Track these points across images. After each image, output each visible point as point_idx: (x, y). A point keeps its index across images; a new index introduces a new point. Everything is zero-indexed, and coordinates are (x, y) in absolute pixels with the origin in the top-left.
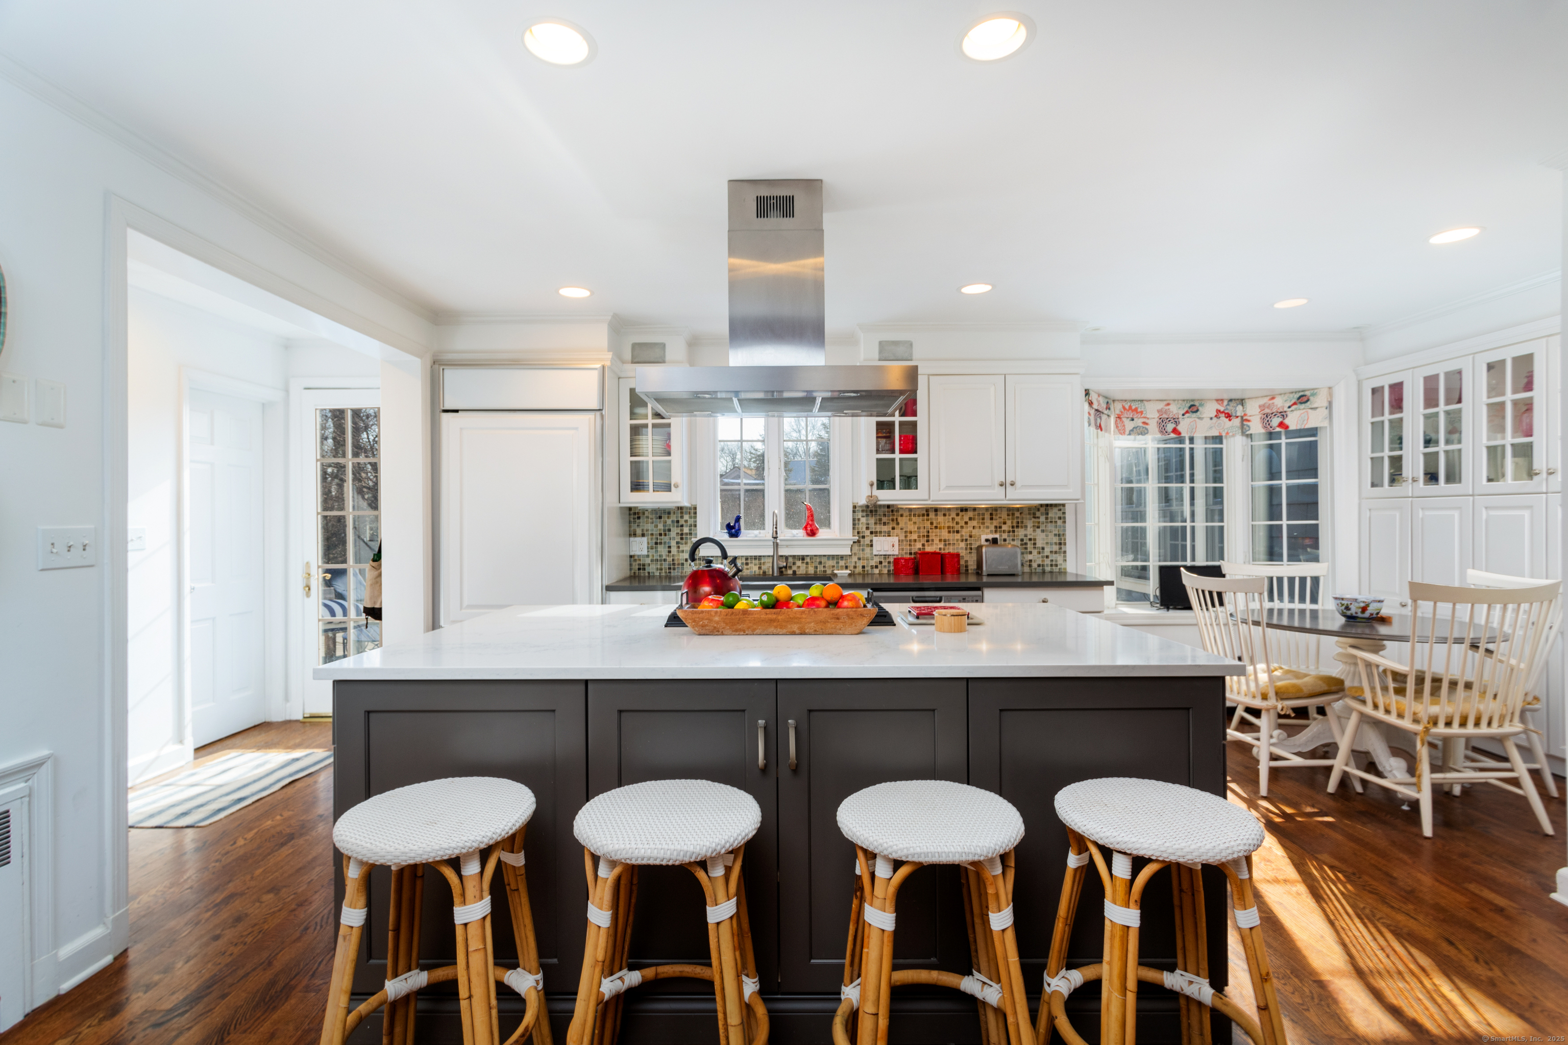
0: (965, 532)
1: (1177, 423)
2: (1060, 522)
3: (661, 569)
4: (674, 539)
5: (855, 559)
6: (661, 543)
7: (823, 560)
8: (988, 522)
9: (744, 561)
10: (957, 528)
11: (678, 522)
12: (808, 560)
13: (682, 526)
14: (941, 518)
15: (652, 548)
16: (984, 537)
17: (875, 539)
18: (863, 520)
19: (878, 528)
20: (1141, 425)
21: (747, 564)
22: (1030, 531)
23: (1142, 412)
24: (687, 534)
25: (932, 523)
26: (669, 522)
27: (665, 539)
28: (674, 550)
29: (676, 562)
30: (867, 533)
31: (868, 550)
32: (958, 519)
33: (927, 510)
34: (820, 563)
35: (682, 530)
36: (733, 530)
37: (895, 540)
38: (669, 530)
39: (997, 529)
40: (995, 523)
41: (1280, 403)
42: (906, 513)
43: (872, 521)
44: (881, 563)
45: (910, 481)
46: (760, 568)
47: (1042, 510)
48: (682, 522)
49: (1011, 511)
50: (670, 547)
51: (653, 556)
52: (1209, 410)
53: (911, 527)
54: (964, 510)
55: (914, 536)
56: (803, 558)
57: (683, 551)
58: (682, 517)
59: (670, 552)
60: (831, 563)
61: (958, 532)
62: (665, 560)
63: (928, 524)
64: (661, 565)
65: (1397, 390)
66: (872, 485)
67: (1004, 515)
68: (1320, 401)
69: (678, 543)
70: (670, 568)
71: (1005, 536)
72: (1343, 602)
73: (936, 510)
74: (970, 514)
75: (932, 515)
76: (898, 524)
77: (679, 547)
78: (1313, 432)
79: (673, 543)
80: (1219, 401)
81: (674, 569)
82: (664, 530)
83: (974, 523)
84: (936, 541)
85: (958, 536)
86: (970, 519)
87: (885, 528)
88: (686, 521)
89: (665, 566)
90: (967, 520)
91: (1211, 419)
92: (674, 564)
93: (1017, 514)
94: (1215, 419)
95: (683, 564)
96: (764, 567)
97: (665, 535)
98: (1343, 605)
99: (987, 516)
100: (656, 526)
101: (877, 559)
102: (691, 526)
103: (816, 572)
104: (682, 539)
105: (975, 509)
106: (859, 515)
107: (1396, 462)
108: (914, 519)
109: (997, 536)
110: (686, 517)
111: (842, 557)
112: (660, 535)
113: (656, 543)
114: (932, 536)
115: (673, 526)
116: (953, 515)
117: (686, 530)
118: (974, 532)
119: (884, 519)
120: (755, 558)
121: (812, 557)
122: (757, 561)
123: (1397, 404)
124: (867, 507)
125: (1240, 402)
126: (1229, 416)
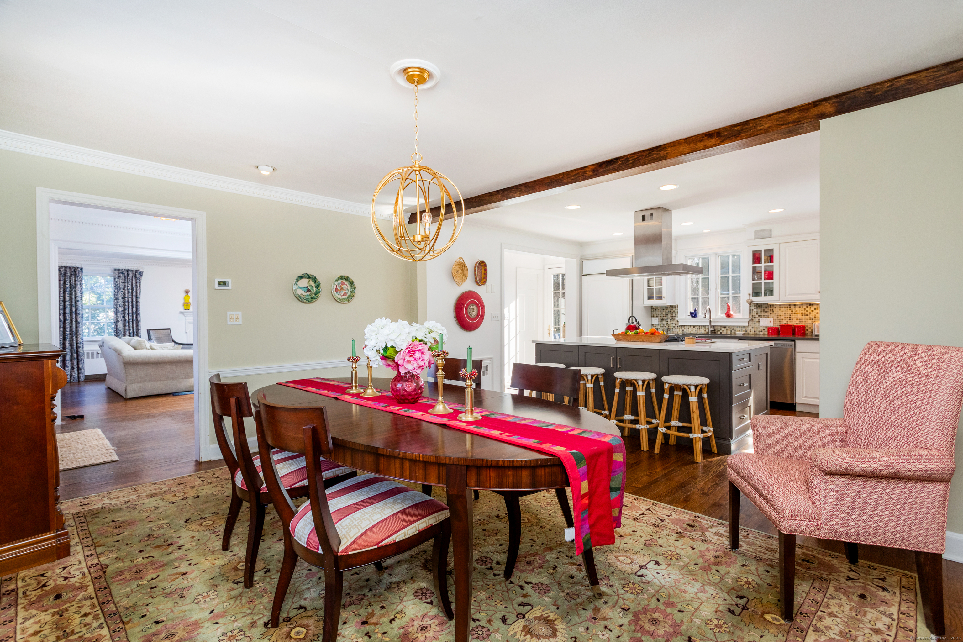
0: (812, 316)
3: (664, 330)
4: (669, 318)
5: (750, 327)
6: (664, 320)
7: (735, 328)
9: (699, 328)
10: (807, 313)
11: (670, 311)
12: (727, 328)
13: (672, 313)
14: (797, 309)
15: (660, 322)
17: (761, 319)
18: (755, 310)
19: (763, 314)
21: (701, 329)
25: (792, 311)
26: (667, 311)
27: (665, 318)
28: (669, 323)
29: (670, 328)
30: (757, 316)
31: (757, 324)
32: (807, 309)
33: (790, 305)
34: (733, 329)
35: (672, 315)
36: (694, 315)
37: (771, 319)
38: (667, 315)
43: (759, 310)
44: (764, 329)
45: (769, 292)
46: (705, 331)
48: (672, 311)
50: (667, 321)
51: (661, 325)
54: (811, 305)
55: (782, 317)
56: (725, 327)
57: (673, 323)
58: (672, 309)
59: (667, 323)
60: (739, 329)
61: (807, 315)
63: (790, 312)
64: (664, 328)
66: (749, 295)
69: (671, 320)
73: (795, 305)
75: (792, 307)
76: (773, 312)
77: (671, 322)
79: (669, 320)
81: (669, 330)
82: (665, 315)
84: (795, 320)
85: (808, 317)
86: (815, 309)
87: (766, 314)
88: (674, 311)
89: (666, 329)
95: (672, 328)
100: (662, 313)
101: (762, 328)
102: (676, 313)
103: (731, 333)
104: (672, 318)
106: (753, 308)
108: (782, 309)
110: (674, 309)
111: (744, 327)
113: (662, 320)
114: (792, 317)
115: (669, 313)
116: (805, 307)
117: (674, 315)
119: (766, 310)
120: (703, 326)
121: (729, 326)
122: (704, 328)
124: (757, 304)
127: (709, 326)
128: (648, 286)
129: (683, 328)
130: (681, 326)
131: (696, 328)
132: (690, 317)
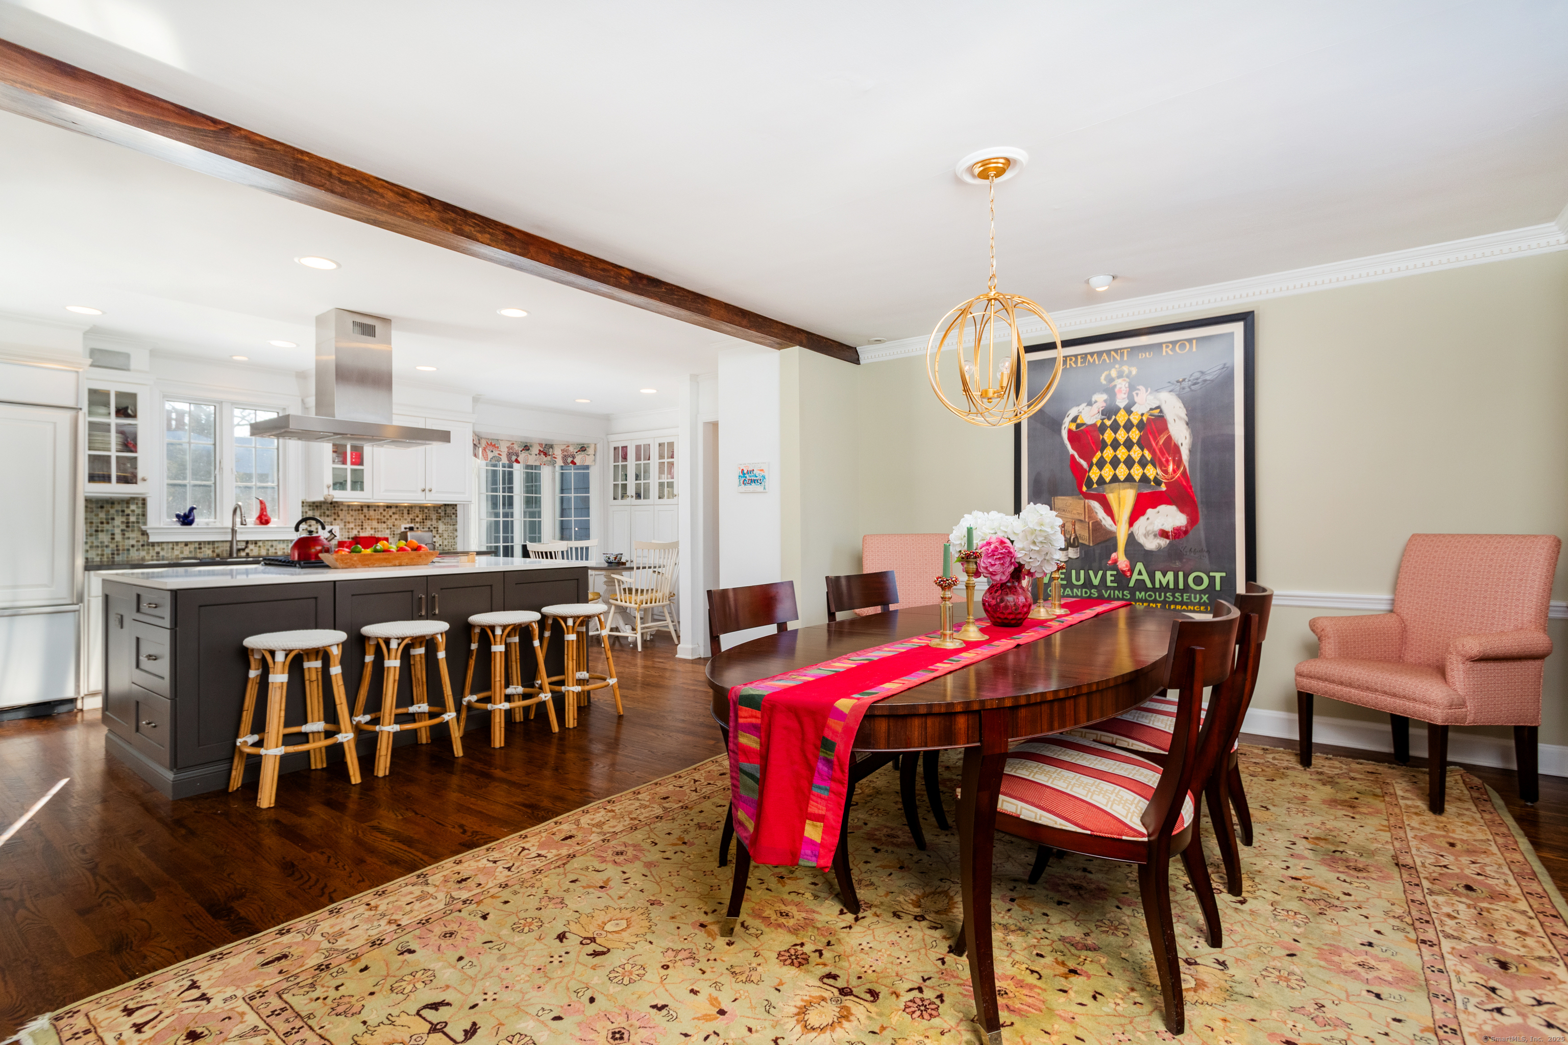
0: (390, 523)
1: (518, 456)
2: (453, 516)
3: (103, 555)
4: (118, 526)
6: (102, 531)
7: (274, 544)
8: (406, 515)
9: (197, 545)
10: (384, 519)
11: (123, 511)
12: (260, 544)
13: (128, 515)
14: (372, 513)
15: (91, 535)
16: (403, 526)
18: (310, 513)
19: (323, 519)
20: (497, 455)
21: (200, 548)
22: (434, 522)
23: (497, 447)
24: (133, 522)
25: (365, 516)
26: (112, 511)
27: (106, 527)
28: (118, 537)
29: (121, 548)
30: (313, 523)
32: (384, 513)
33: (362, 507)
34: (272, 546)
35: (128, 519)
36: (186, 520)
38: (113, 519)
39: (413, 520)
40: (411, 516)
41: (572, 449)
42: (345, 508)
43: (317, 513)
45: (358, 484)
46: (213, 551)
47: (443, 508)
48: (128, 511)
49: (422, 508)
50: (113, 534)
51: (92, 543)
52: (535, 450)
53: (349, 518)
54: (389, 507)
55: (352, 525)
56: (256, 542)
57: (129, 538)
58: (128, 507)
59: (113, 539)
60: (282, 546)
61: (385, 522)
62: (107, 546)
63: (362, 517)
64: (103, 551)
65: (625, 448)
66: (328, 487)
67: (417, 511)
68: (591, 451)
69: (122, 530)
70: (113, 554)
71: (418, 525)
73: (368, 507)
74: (394, 510)
75: (365, 510)
76: (339, 516)
77: (124, 534)
78: (587, 467)
79: (117, 531)
80: (541, 445)
81: (118, 554)
82: (107, 519)
83: (396, 516)
84: (369, 528)
85: (384, 526)
86: (394, 513)
87: (328, 519)
88: (133, 511)
89: (108, 551)
90: (391, 513)
91: (536, 455)
92: (118, 550)
93: (426, 511)
94: (538, 456)
95: (128, 550)
96: (217, 551)
97: (108, 523)
99: (405, 512)
100: (97, 515)
102: (138, 515)
103: (268, 554)
104: (128, 527)
105: (397, 507)
106: (307, 508)
107: (624, 487)
108: (351, 513)
109: (412, 525)
110: (133, 507)
112: (102, 523)
113: (97, 531)
114: (365, 525)
115: (118, 515)
116: (381, 510)
117: (133, 519)
118: (396, 523)
119: (328, 513)
120: (209, 543)
121: (264, 541)
122: (211, 546)
123: (625, 458)
124: (314, 503)
125: (551, 446)
126: (545, 454)
127: (231, 542)
128: (90, 449)
129: (157, 549)
130: (153, 544)
131: (192, 547)
132: (178, 526)
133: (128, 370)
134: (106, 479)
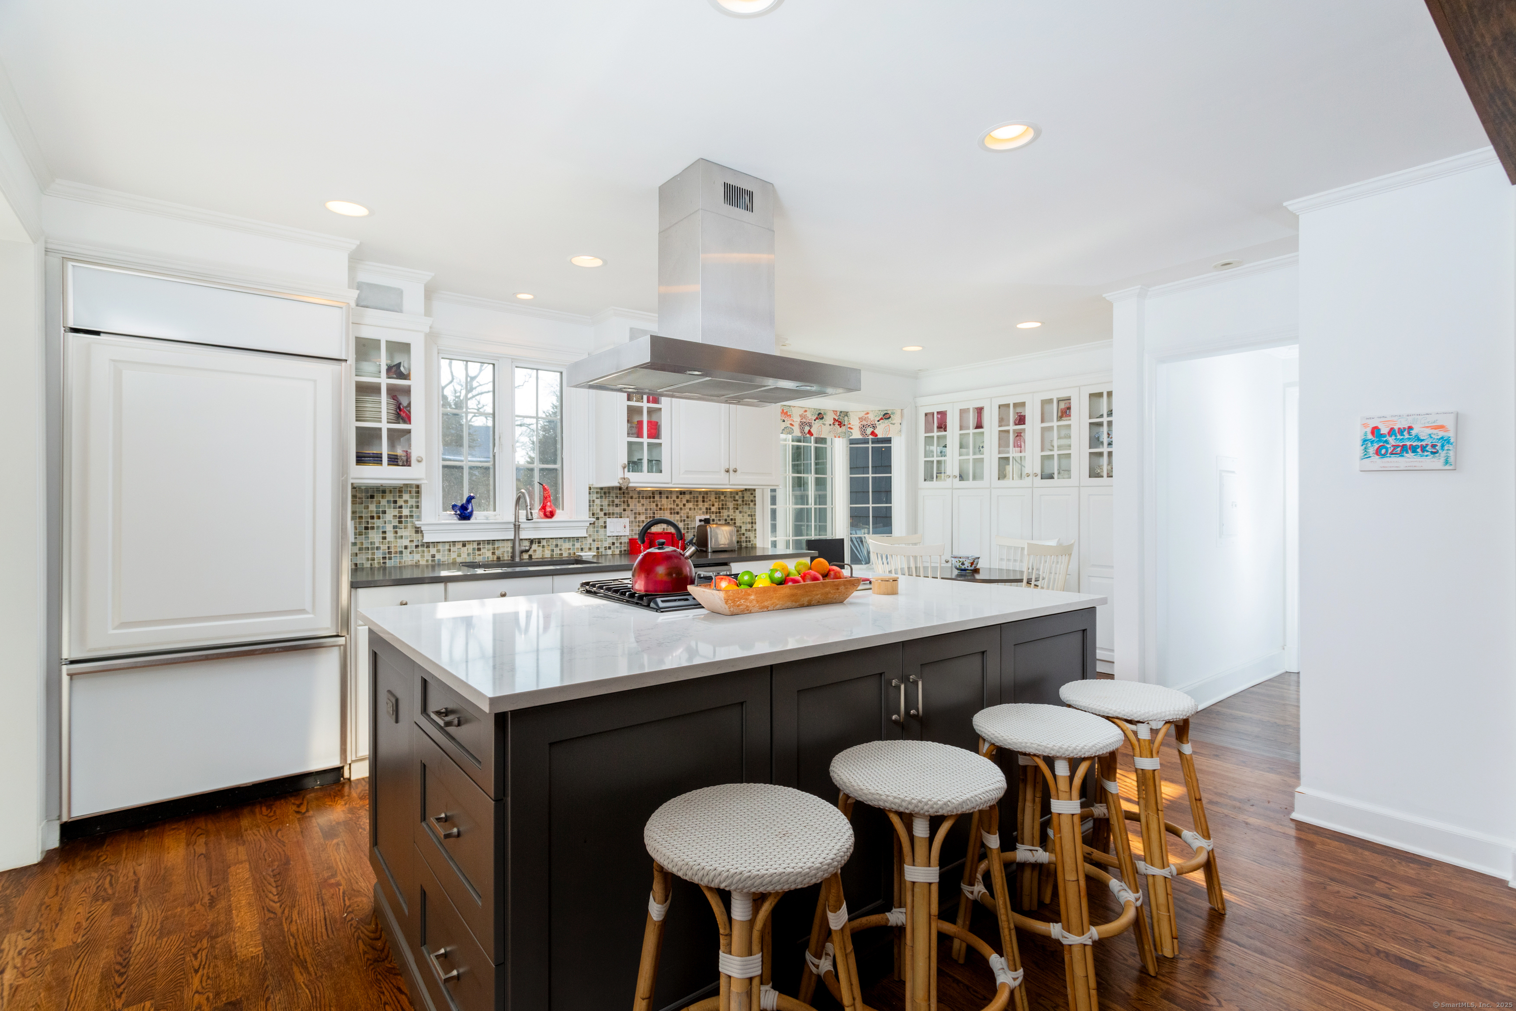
0: (683, 513)
1: (811, 426)
2: (752, 504)
3: (373, 559)
4: (390, 522)
5: (590, 540)
6: (373, 528)
8: (700, 504)
9: (476, 546)
10: (677, 509)
11: (395, 502)
12: (544, 543)
13: (401, 507)
14: (664, 501)
15: (361, 534)
16: (698, 518)
17: (608, 520)
18: (598, 502)
19: (611, 509)
20: (789, 426)
21: (479, 549)
22: (731, 511)
23: (790, 415)
24: (407, 517)
25: (657, 505)
26: (384, 502)
27: (377, 523)
28: (390, 536)
29: (393, 550)
30: (601, 514)
31: (602, 531)
32: (678, 501)
33: (653, 493)
34: (557, 546)
35: (400, 512)
36: (464, 513)
37: (625, 521)
38: (384, 512)
39: (708, 510)
40: (706, 505)
41: (872, 417)
42: (636, 496)
43: (605, 502)
44: (613, 544)
45: (655, 465)
46: (493, 553)
47: (740, 494)
48: (400, 502)
49: (719, 494)
50: (384, 532)
51: (362, 544)
52: (829, 419)
53: (640, 509)
54: (682, 493)
55: (643, 518)
56: (539, 541)
57: (401, 537)
58: (400, 497)
59: (384, 538)
60: (567, 545)
61: (678, 513)
62: (378, 548)
63: (653, 506)
64: (373, 554)
65: (943, 415)
66: (624, 468)
67: (713, 498)
68: (896, 419)
69: (395, 527)
70: (384, 558)
71: (713, 516)
72: (960, 560)
73: (660, 493)
74: (687, 497)
75: (657, 497)
76: (628, 505)
77: (396, 532)
78: (888, 440)
79: (389, 528)
80: (835, 412)
81: (390, 558)
82: (378, 512)
83: (690, 505)
86: (688, 501)
87: (618, 510)
88: (406, 502)
89: (379, 555)
90: (684, 501)
91: (830, 425)
92: (390, 553)
93: (722, 497)
94: (832, 426)
95: (401, 552)
96: (498, 553)
97: (379, 518)
98: (960, 562)
99: (700, 499)
100: (367, 507)
101: (610, 541)
102: (412, 507)
103: (552, 555)
104: (400, 522)
105: (691, 493)
106: (594, 496)
107: (942, 464)
108: (642, 501)
109: (708, 517)
110: (406, 497)
111: (578, 539)
112: (372, 518)
113: (366, 528)
115: (390, 508)
116: (674, 498)
117: (406, 512)
118: (691, 513)
119: (617, 501)
120: (488, 542)
121: (548, 539)
122: (490, 546)
123: (942, 425)
124: (602, 489)
125: (846, 414)
126: (840, 424)
127: (513, 541)
128: (357, 420)
129: (433, 551)
130: (428, 545)
131: (470, 547)
132: (455, 520)
133: (401, 311)
134: (377, 459)
